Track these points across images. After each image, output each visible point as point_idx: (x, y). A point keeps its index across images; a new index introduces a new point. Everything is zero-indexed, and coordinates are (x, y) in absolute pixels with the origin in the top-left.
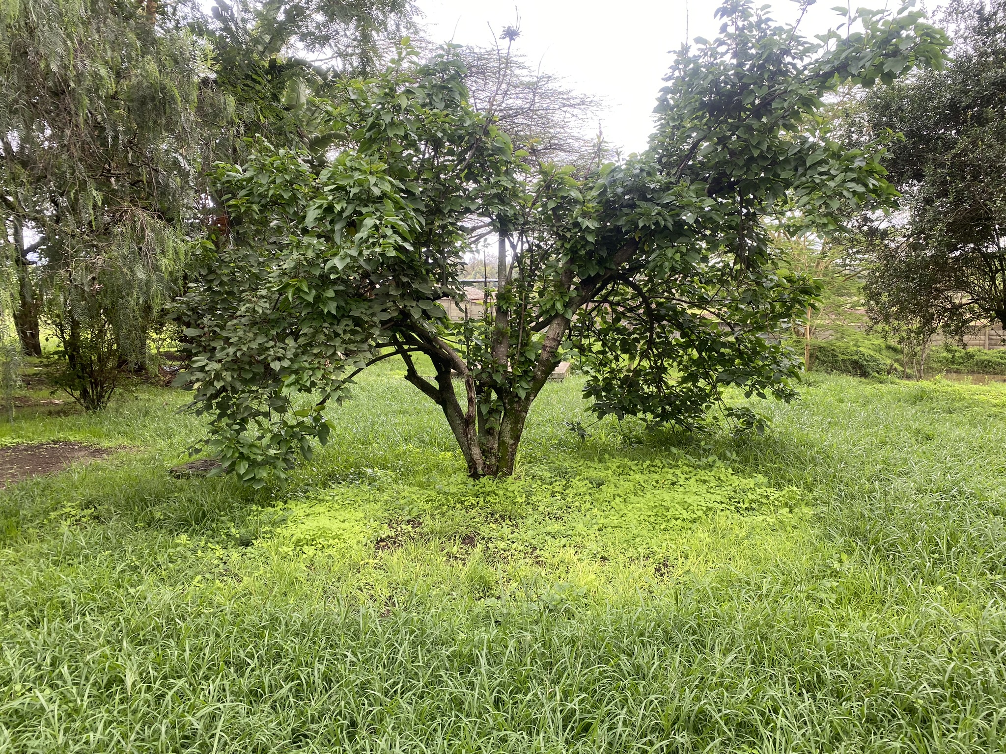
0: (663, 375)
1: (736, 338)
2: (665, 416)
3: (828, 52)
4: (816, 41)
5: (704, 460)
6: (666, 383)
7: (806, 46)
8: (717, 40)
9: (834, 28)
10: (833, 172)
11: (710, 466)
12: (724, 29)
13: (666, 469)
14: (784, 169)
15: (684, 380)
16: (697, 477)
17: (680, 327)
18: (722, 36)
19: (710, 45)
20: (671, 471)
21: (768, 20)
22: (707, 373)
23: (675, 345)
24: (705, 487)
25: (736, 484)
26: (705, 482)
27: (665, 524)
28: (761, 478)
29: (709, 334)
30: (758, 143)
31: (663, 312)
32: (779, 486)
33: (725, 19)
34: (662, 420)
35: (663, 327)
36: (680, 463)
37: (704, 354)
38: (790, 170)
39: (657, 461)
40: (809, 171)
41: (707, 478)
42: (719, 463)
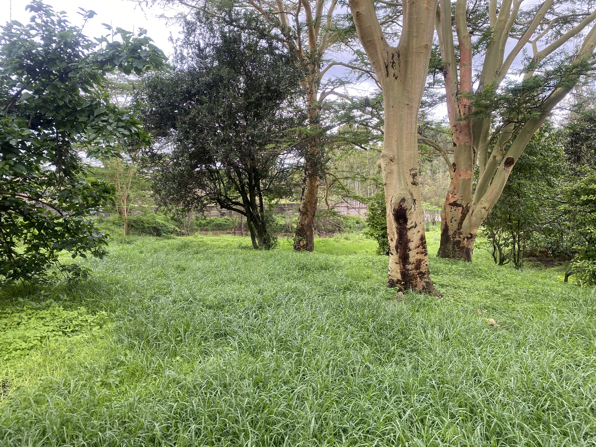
0: (12, 248)
1: (65, 220)
2: (16, 275)
3: (102, 49)
4: (95, 41)
5: (44, 304)
6: (15, 253)
7: (90, 42)
8: (29, 26)
9: (105, 36)
10: (110, 121)
11: (48, 306)
12: (33, 19)
13: (14, 314)
14: (82, 116)
15: (28, 250)
16: (38, 316)
17: (22, 213)
18: (33, 23)
19: (24, 28)
20: (18, 315)
21: (65, 21)
22: (46, 244)
23: (20, 227)
24: (42, 322)
25: (65, 316)
26: (42, 318)
27: (7, 355)
28: (83, 309)
29: (45, 218)
30: (63, 97)
31: (7, 204)
32: (94, 313)
33: (33, 13)
34: (13, 279)
35: (10, 214)
36: (25, 308)
37: (42, 231)
38: (85, 117)
39: (7, 309)
40: (96, 119)
41: (44, 316)
42: (54, 304)
